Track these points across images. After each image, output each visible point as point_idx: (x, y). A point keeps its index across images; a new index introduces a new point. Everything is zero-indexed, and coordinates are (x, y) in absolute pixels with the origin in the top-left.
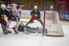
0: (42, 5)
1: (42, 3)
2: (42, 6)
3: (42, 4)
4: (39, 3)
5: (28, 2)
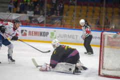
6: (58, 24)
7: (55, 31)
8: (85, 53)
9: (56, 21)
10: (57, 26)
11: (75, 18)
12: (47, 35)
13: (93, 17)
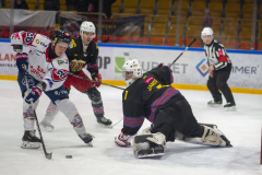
0: (254, 24)
1: (255, 15)
2: (254, 30)
3: (254, 20)
4: (241, 17)
5: (189, 14)
6: (133, 34)
7: (127, 54)
8: (209, 103)
9: (127, 28)
10: (132, 41)
11: (179, 18)
12: (106, 63)
13: (223, 16)
